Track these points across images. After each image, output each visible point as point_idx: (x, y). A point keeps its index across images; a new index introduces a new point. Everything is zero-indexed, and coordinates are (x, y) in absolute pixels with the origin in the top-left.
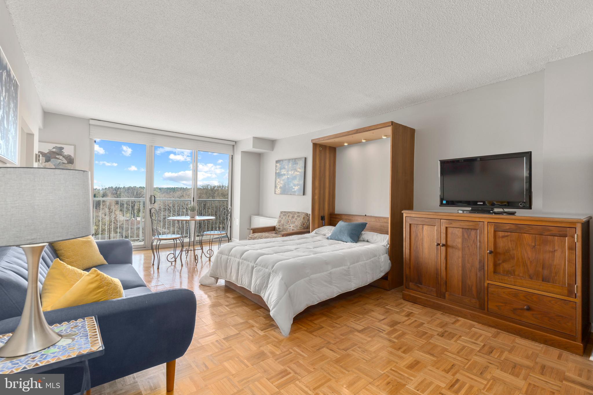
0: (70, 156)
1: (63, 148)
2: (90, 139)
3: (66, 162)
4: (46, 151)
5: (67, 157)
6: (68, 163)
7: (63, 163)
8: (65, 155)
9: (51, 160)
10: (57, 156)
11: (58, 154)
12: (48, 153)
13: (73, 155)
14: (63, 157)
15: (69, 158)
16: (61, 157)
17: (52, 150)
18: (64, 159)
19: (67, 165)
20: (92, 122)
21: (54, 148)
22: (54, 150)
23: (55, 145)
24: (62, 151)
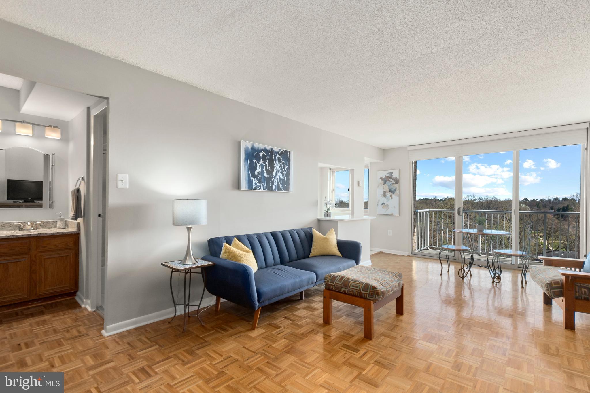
0: (396, 178)
1: (392, 173)
2: (409, 162)
3: (395, 183)
4: (384, 177)
5: (395, 179)
6: (395, 184)
7: (393, 184)
8: (394, 178)
9: (387, 182)
10: (390, 179)
11: (390, 178)
12: (385, 178)
13: (398, 177)
14: (393, 179)
15: (396, 179)
16: (391, 180)
17: (387, 175)
18: (393, 181)
19: (395, 185)
20: (409, 148)
21: (388, 174)
22: (388, 175)
23: (388, 172)
24: (392, 175)
